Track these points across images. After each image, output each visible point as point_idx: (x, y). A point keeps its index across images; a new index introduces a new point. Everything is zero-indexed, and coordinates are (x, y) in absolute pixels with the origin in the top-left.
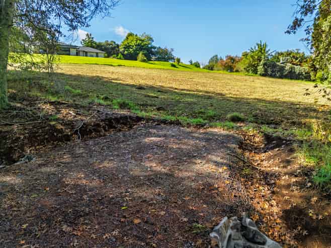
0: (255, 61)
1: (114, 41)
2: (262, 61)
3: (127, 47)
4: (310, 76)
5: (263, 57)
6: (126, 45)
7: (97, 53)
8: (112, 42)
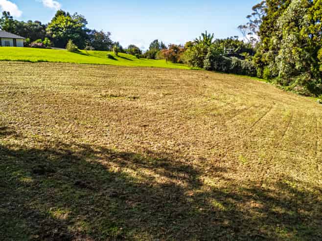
0: (201, 54)
1: (39, 21)
2: (208, 54)
3: (56, 29)
4: (256, 72)
5: (209, 49)
6: (54, 27)
7: (14, 40)
8: (36, 22)
